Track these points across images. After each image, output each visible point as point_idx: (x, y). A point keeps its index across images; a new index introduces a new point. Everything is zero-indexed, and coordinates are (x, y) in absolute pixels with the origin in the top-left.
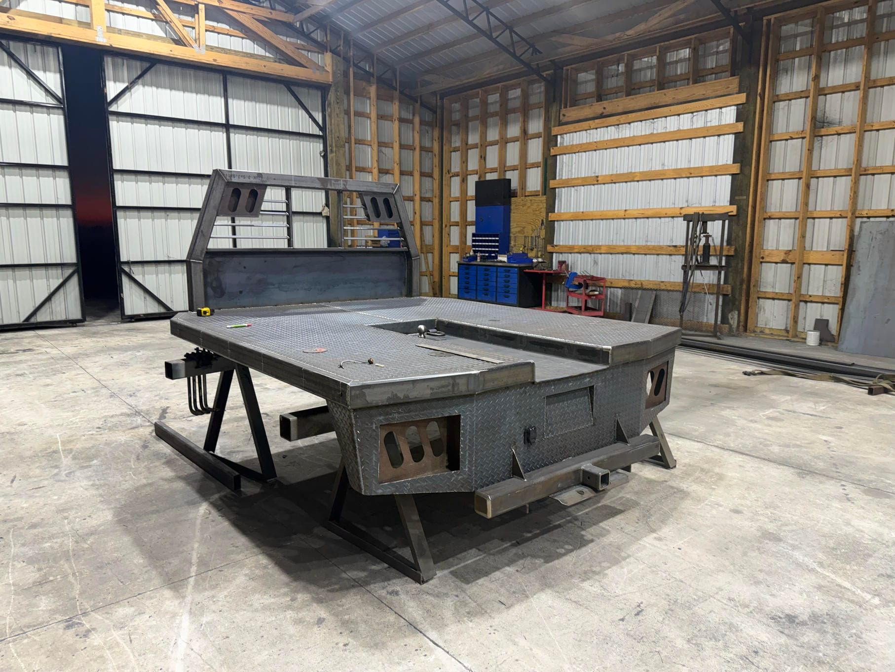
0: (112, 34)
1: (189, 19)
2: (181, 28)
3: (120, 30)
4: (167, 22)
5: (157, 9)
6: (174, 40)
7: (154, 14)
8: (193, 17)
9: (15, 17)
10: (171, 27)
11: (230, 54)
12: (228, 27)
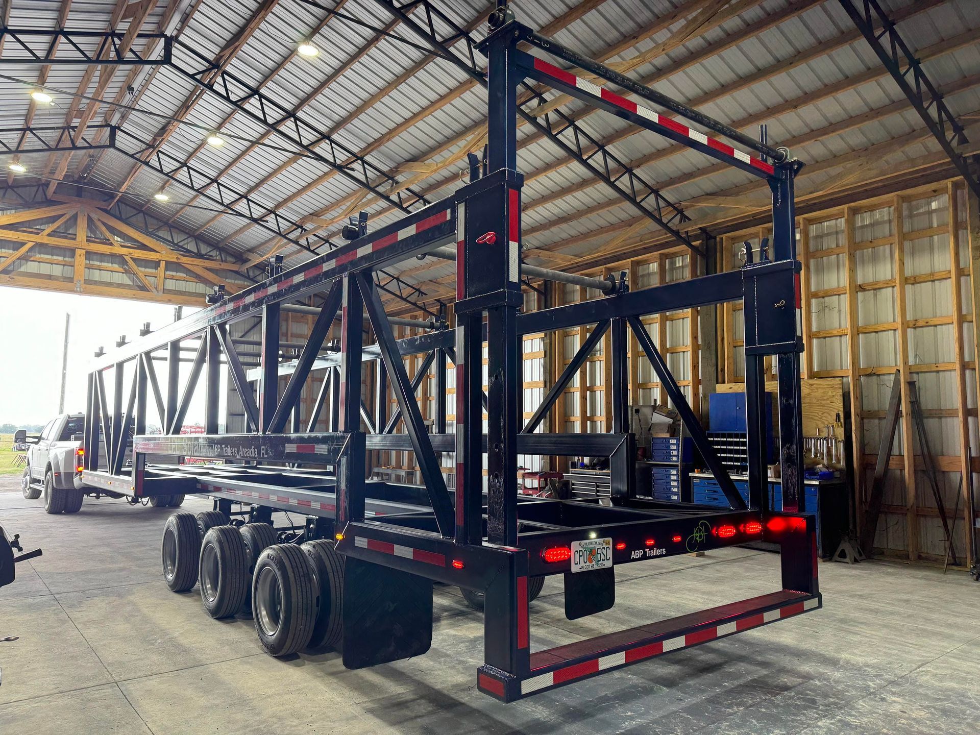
0: (87, 286)
1: (154, 271)
2: (143, 277)
3: (96, 281)
4: (134, 274)
5: (127, 265)
6: (139, 287)
7: (125, 269)
8: (156, 269)
9: (15, 277)
10: (137, 277)
11: (185, 295)
12: (185, 275)
